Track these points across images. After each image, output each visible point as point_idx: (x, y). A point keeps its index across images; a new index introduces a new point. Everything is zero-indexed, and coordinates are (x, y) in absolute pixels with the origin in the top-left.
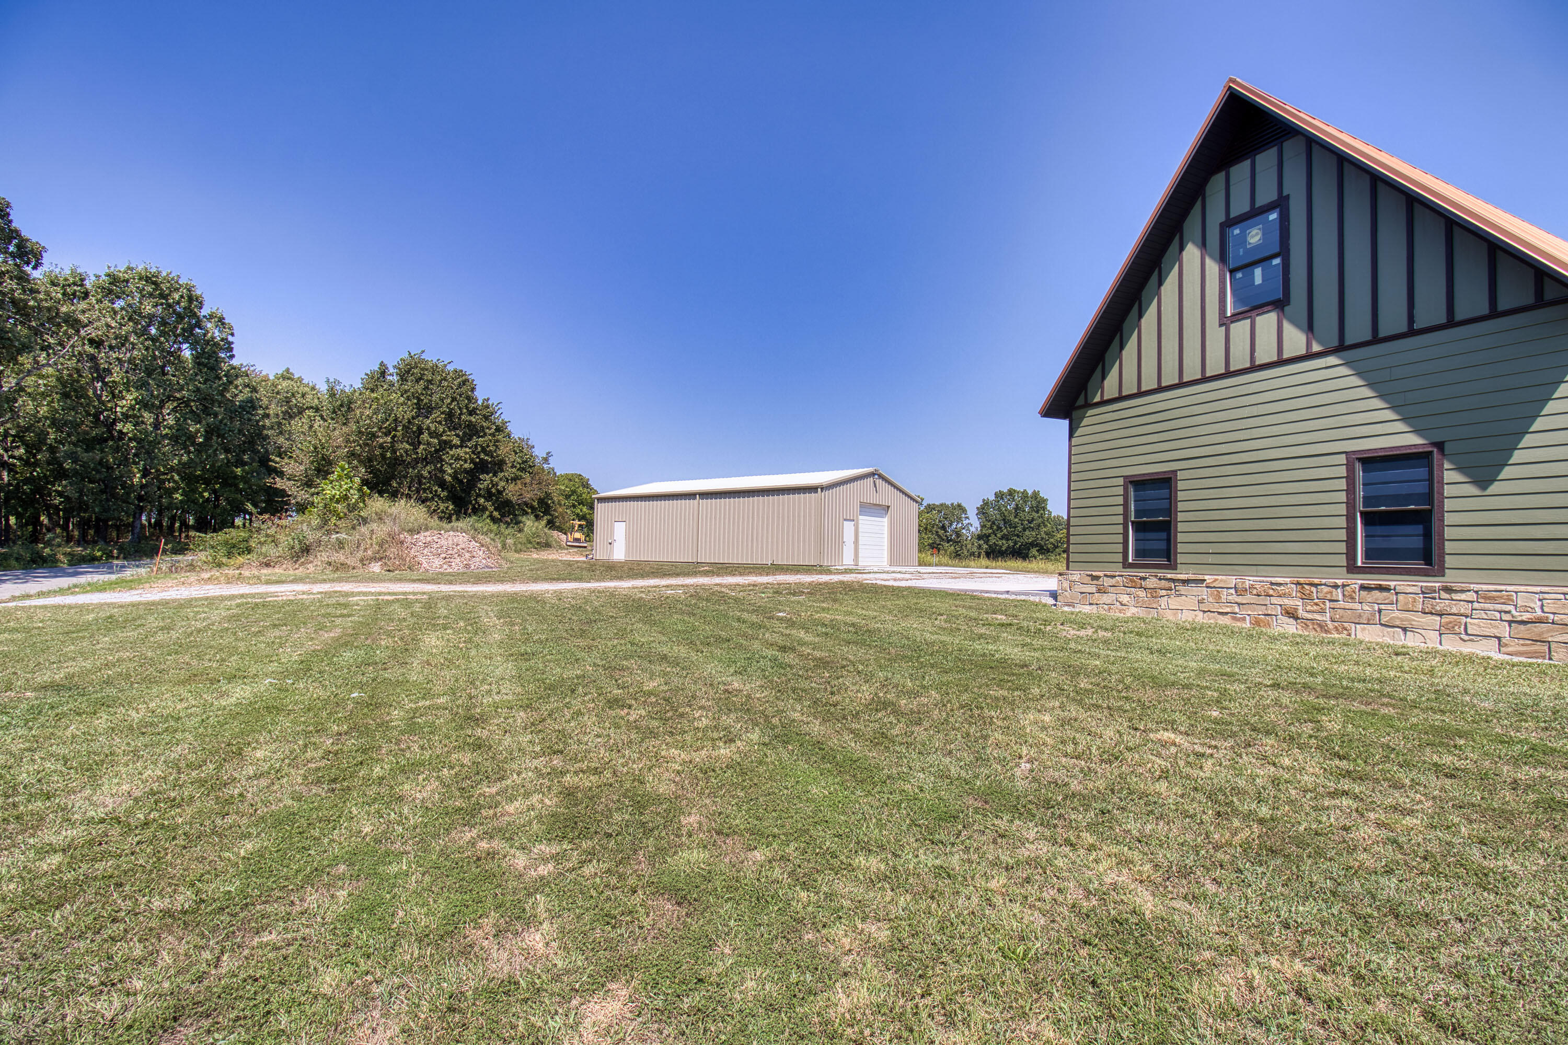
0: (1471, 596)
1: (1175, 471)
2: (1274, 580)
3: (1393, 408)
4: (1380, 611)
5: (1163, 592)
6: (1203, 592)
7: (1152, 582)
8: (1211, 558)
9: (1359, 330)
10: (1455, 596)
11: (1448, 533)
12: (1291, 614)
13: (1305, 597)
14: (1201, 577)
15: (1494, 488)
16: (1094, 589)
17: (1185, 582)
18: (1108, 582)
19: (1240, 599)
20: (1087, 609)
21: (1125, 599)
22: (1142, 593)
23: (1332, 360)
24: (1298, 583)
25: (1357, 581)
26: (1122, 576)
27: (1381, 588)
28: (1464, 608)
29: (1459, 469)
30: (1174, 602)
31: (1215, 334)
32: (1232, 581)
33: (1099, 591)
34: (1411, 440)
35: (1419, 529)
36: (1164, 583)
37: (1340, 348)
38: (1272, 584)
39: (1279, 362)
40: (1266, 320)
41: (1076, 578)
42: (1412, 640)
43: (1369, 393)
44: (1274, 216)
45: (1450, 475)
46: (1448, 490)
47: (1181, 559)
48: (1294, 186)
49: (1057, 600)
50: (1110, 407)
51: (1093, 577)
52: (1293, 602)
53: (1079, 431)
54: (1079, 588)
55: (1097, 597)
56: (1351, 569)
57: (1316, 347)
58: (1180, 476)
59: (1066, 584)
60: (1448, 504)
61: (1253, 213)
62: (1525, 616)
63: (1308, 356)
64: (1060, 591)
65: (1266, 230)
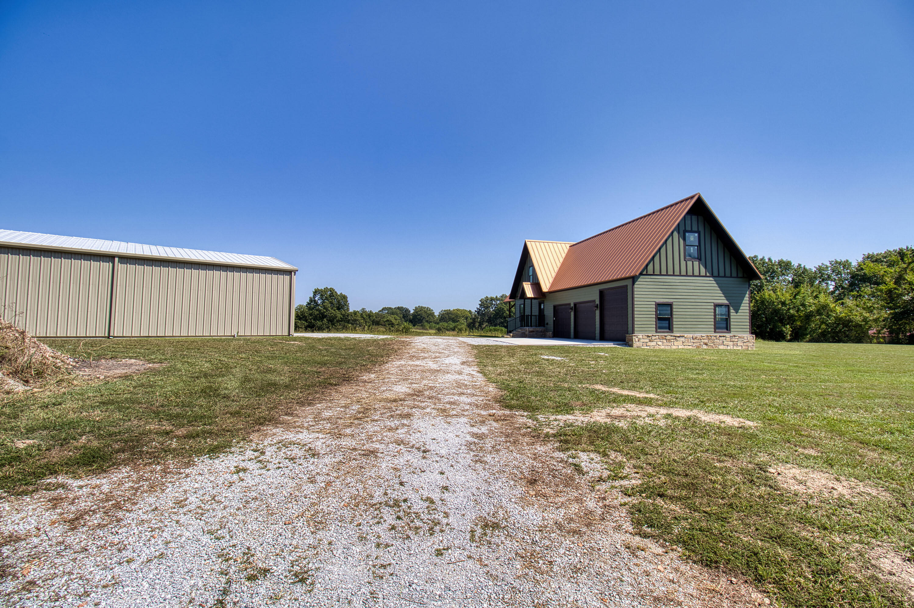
0: (737, 337)
1: (672, 303)
3: (723, 293)
4: (723, 342)
5: (672, 341)
6: (683, 339)
8: (683, 330)
9: (716, 273)
11: (732, 323)
12: (706, 344)
13: (709, 339)
14: (684, 335)
15: (738, 314)
16: (648, 341)
17: (679, 337)
18: (654, 338)
19: (694, 341)
20: (646, 348)
21: (660, 343)
22: (665, 341)
23: (711, 279)
24: (708, 336)
25: (718, 335)
26: (658, 336)
27: (724, 336)
28: (736, 340)
29: (734, 309)
30: (676, 343)
31: (683, 263)
32: (690, 336)
33: (650, 341)
34: (726, 302)
36: (672, 338)
37: (712, 276)
38: (702, 336)
39: (700, 276)
40: (696, 263)
41: (641, 337)
42: (729, 348)
43: (718, 289)
44: (696, 235)
45: (732, 311)
46: (731, 314)
47: (674, 329)
48: (701, 229)
49: (631, 346)
50: (649, 277)
51: (648, 336)
52: (706, 341)
53: (637, 283)
54: (642, 340)
55: (649, 344)
56: (715, 332)
57: (708, 274)
58: (674, 303)
59: (637, 339)
60: (732, 317)
61: (692, 231)
62: (745, 341)
63: (706, 276)
64: (634, 342)
65: (695, 238)
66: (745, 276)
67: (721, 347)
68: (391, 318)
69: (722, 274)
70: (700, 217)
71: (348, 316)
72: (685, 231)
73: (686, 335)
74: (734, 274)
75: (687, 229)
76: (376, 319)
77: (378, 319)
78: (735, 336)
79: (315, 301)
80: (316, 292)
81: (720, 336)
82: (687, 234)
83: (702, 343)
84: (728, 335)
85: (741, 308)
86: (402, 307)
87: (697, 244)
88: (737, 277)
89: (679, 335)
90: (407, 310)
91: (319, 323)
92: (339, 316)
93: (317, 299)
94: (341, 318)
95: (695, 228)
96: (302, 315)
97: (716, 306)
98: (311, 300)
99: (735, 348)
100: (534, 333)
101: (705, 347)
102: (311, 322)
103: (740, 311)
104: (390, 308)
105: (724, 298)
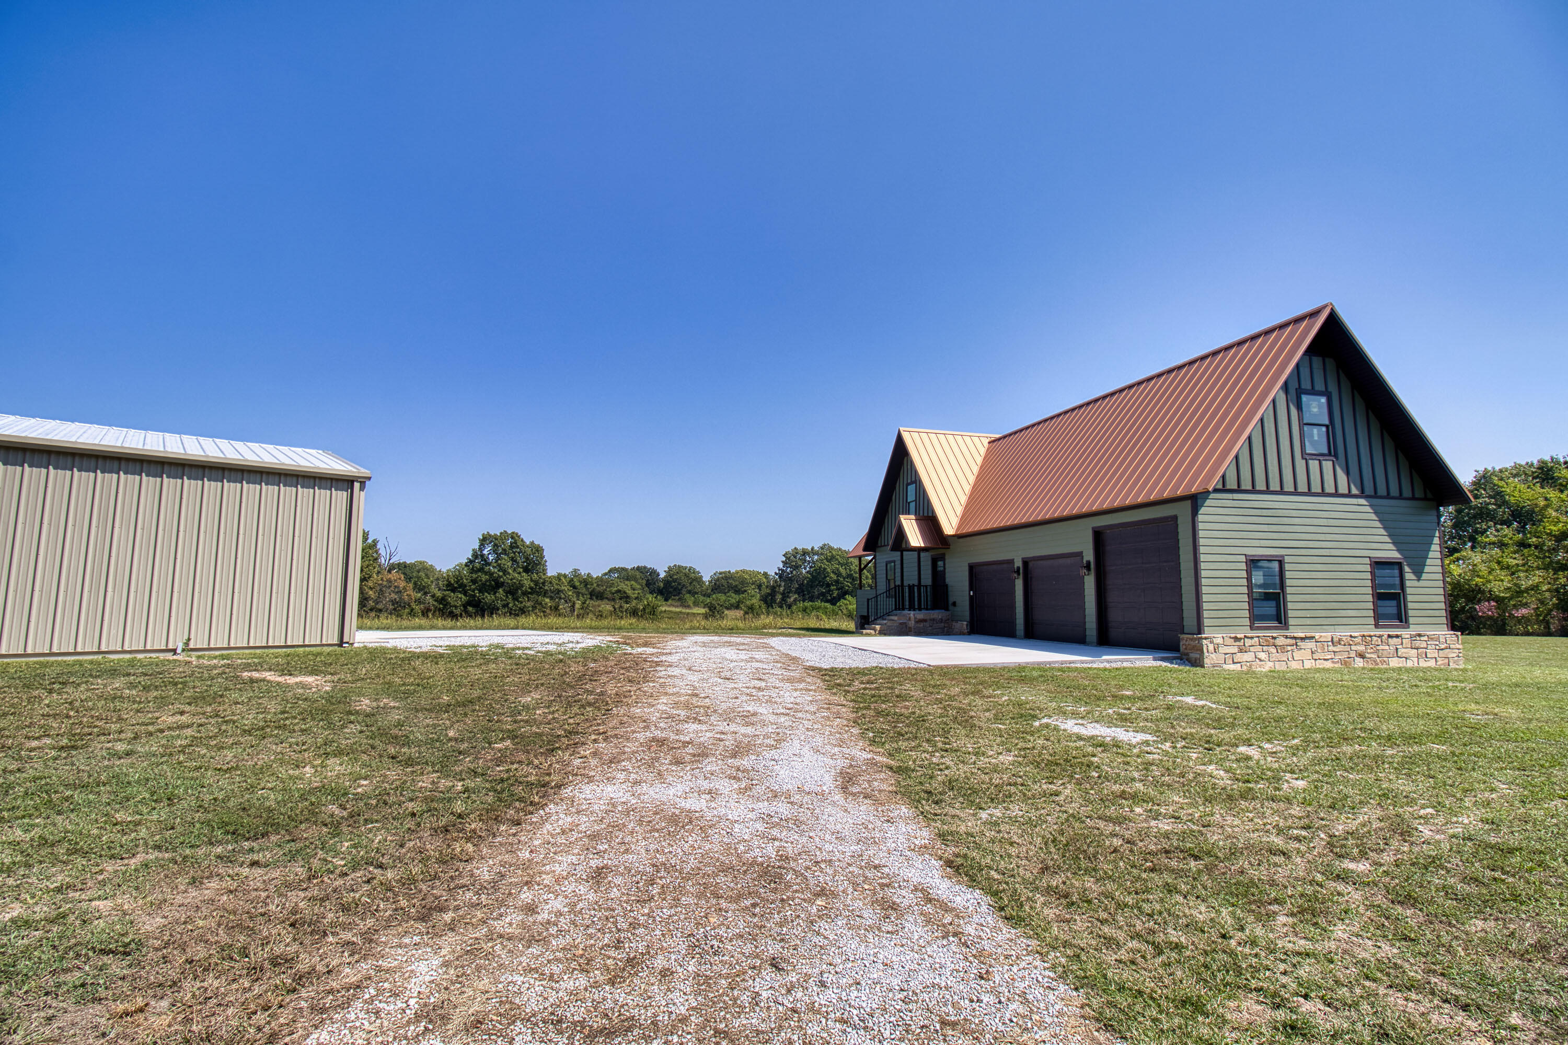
0: (1425, 638)
1: (1283, 556)
2: (1353, 634)
3: (1389, 536)
4: (1397, 649)
5: (1289, 648)
6: (1310, 645)
7: (1281, 641)
8: (1308, 621)
9: (1369, 490)
10: (1422, 638)
11: (1410, 605)
12: (1362, 656)
13: (1366, 643)
14: (1313, 634)
15: (1421, 582)
16: (1235, 650)
17: (1302, 639)
18: (1248, 642)
19: (1335, 649)
20: (1232, 667)
21: (1263, 656)
22: (1273, 650)
23: (1362, 501)
24: (1364, 636)
25: (1385, 632)
26: (1258, 637)
27: (1397, 636)
28: (1424, 645)
29: (1412, 572)
30: (1297, 655)
31: (1300, 464)
32: (1327, 636)
33: (1241, 651)
34: (1395, 554)
35: (1394, 603)
36: (1288, 640)
37: (1362, 494)
38: (1351, 636)
39: (1337, 494)
40: (1328, 465)
41: (1220, 641)
42: (1409, 664)
43: (1378, 524)
44: (1323, 400)
45: (1409, 575)
46: (1408, 583)
47: (1291, 621)
48: (1333, 388)
49: (1198, 663)
50: (1230, 496)
51: (1236, 639)
52: (1361, 648)
53: (1203, 510)
54: (1223, 650)
55: (1239, 657)
56: (1377, 626)
57: (1354, 491)
58: (1287, 559)
59: (1211, 647)
60: (1408, 591)
61: (1313, 392)
62: (1443, 646)
63: (1349, 495)
64: (1206, 654)
65: (1320, 406)
66: (1429, 495)
67: (1394, 663)
68: (625, 587)
69: (1382, 491)
70: (1327, 360)
71: (543, 583)
72: (1300, 392)
73: (1317, 635)
74: (1407, 492)
75: (1303, 387)
76: (598, 589)
77: (601, 589)
78: (1420, 635)
79: (482, 556)
80: (484, 540)
81: (1389, 636)
82: (1304, 398)
83: (1353, 654)
84: (1405, 633)
85: (1427, 569)
86: (645, 567)
87: (1327, 422)
88: (1413, 498)
89: (1302, 635)
90: (654, 573)
91: (488, 598)
92: (527, 583)
93: (485, 552)
94: (531, 588)
95: (1320, 386)
96: (457, 582)
97: (1378, 565)
98: (475, 555)
99: (1423, 664)
100: (927, 624)
101: (1359, 663)
102: (474, 596)
103: (1424, 576)
104: (623, 569)
105: (1391, 546)
